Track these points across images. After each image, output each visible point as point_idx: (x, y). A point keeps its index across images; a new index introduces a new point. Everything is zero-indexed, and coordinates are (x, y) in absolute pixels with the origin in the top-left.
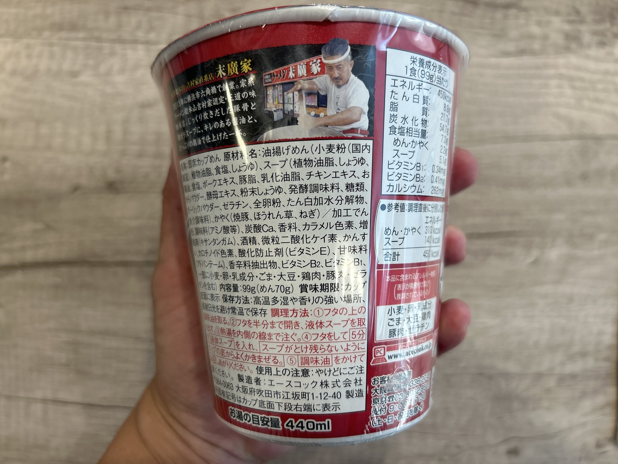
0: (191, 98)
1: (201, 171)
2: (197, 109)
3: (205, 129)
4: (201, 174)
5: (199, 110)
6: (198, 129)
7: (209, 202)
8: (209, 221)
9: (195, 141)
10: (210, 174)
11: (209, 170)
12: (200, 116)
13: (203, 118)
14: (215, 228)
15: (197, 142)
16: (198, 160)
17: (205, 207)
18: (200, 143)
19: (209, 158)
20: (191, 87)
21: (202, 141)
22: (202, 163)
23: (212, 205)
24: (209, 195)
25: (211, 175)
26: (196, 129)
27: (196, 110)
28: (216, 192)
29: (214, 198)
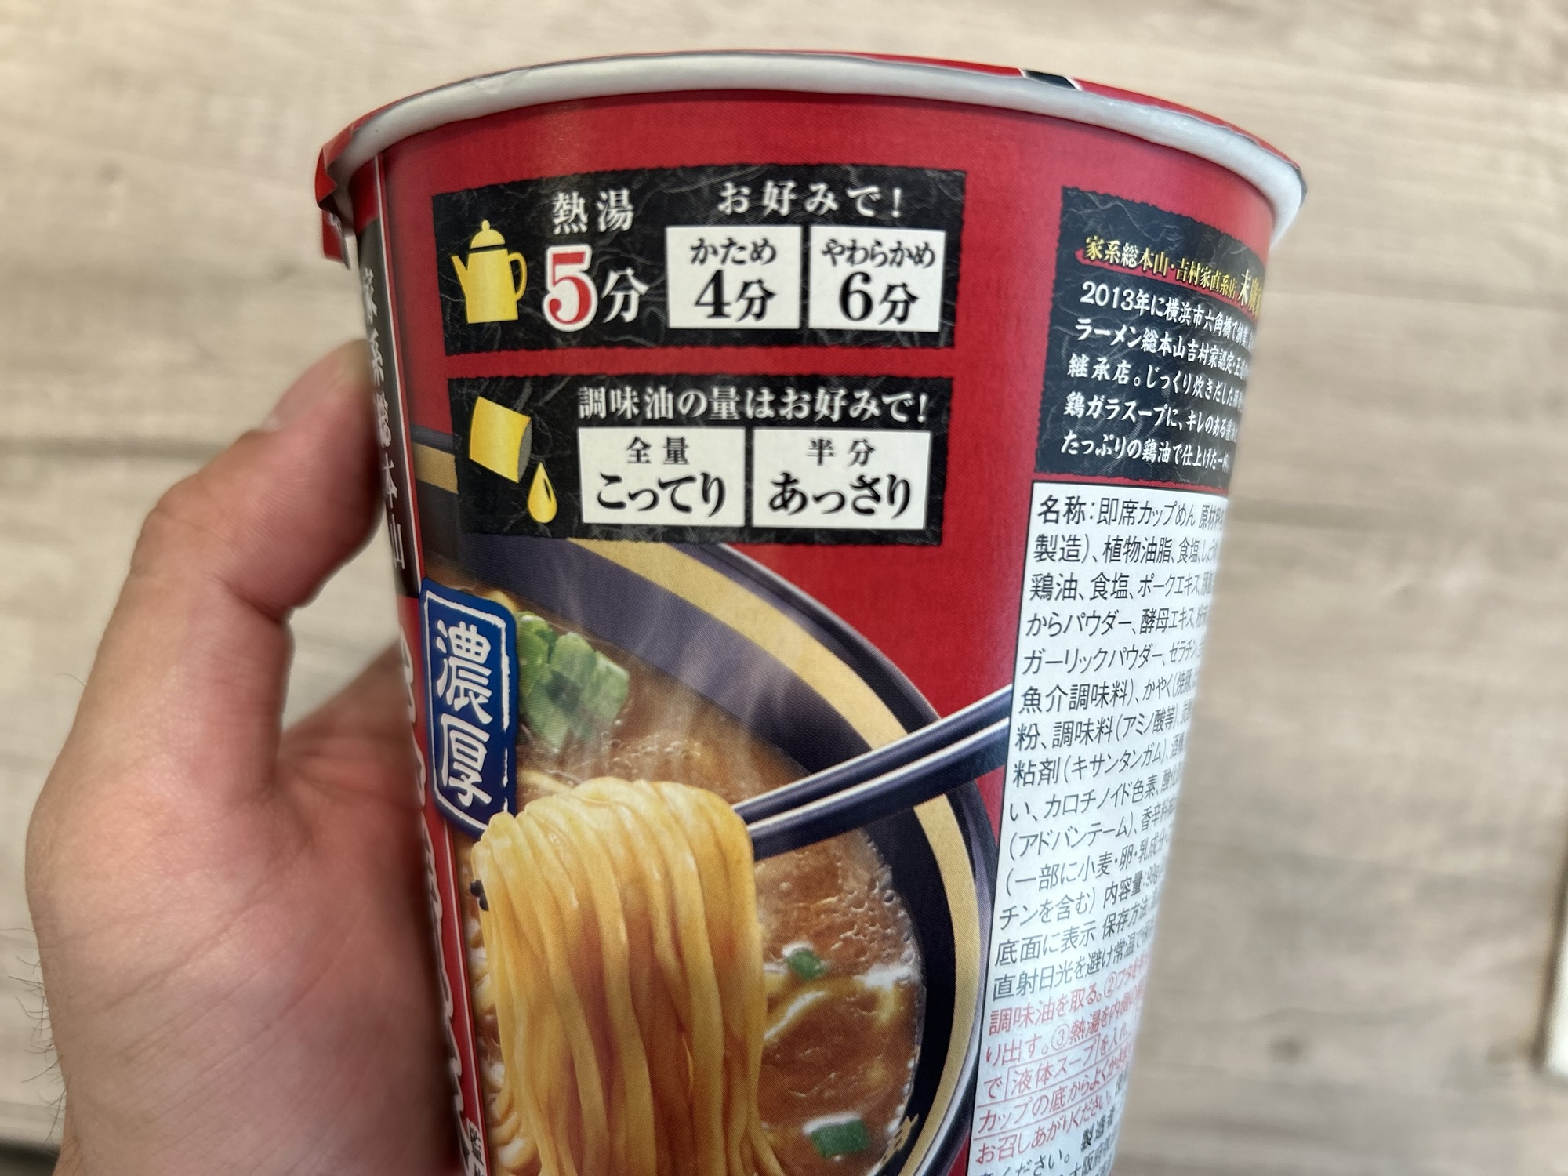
0: (1180, 313)
1: (1145, 544)
2: (1186, 356)
3: (1188, 423)
4: (1142, 551)
5: (1189, 359)
6: (1173, 413)
7: (1141, 641)
8: (1127, 698)
9: (1152, 444)
10: (1166, 558)
11: (1168, 544)
12: (1188, 380)
13: (1192, 389)
14: (1139, 718)
15: (1159, 453)
16: (1146, 508)
17: (1125, 655)
18: (1165, 458)
19: (1176, 509)
20: (1188, 279)
21: (1173, 453)
22: (1154, 519)
23: (1149, 650)
24: (1149, 617)
25: (1168, 561)
26: (1167, 410)
27: (1182, 355)
28: (1166, 612)
29: (1158, 627)
